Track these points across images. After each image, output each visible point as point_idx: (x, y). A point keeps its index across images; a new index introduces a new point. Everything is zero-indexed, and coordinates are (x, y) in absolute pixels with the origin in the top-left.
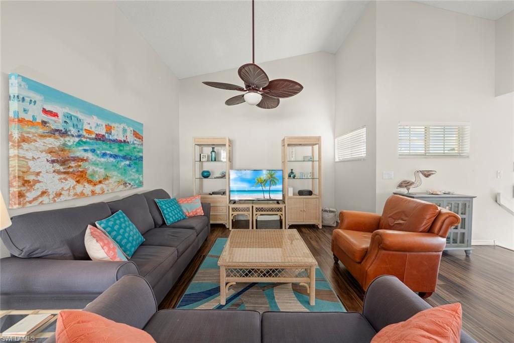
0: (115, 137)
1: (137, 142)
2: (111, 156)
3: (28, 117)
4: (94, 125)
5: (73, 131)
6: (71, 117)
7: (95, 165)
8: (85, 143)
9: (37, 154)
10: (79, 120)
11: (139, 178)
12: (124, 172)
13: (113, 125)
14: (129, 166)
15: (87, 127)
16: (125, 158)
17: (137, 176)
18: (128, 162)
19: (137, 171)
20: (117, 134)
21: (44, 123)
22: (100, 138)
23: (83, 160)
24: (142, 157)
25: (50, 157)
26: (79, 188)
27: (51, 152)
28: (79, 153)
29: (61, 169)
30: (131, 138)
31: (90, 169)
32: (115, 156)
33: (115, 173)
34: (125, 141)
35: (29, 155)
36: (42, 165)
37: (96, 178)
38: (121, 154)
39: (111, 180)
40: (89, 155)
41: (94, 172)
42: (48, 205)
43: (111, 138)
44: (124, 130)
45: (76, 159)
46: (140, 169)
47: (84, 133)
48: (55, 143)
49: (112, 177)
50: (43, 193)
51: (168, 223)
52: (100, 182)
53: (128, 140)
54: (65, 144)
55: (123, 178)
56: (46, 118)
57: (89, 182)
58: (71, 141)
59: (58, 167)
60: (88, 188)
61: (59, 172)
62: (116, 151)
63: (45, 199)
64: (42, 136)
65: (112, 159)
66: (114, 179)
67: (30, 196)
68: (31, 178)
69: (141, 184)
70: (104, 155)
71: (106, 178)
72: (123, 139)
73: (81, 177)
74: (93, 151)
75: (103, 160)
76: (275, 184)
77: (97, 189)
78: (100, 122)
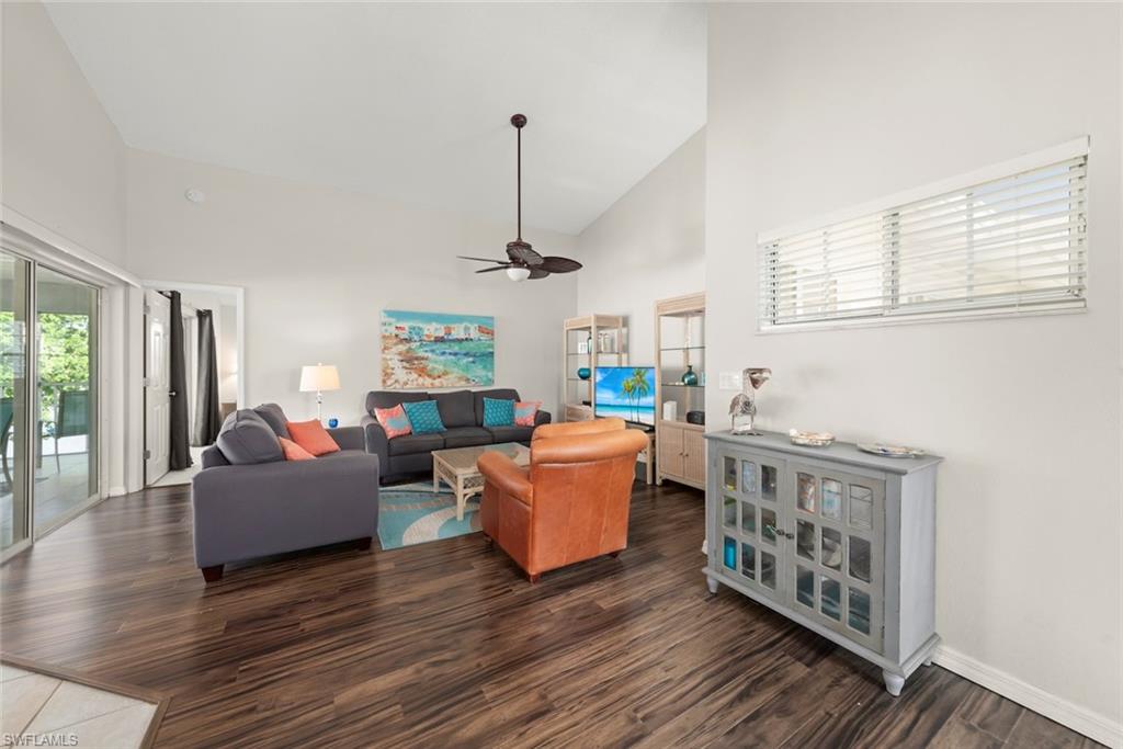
0: (455, 337)
1: (484, 337)
2: (450, 354)
3: (387, 334)
4: (433, 330)
5: (416, 338)
6: (414, 328)
7: (436, 362)
8: (425, 345)
9: (392, 357)
10: (420, 329)
11: (487, 376)
12: (467, 368)
13: (453, 326)
14: (473, 362)
15: (426, 332)
16: (467, 355)
17: (484, 373)
18: (471, 359)
19: (485, 367)
20: (458, 332)
21: (397, 336)
22: (439, 340)
23: (423, 359)
24: (492, 353)
25: (400, 358)
26: (421, 380)
27: (400, 354)
28: (421, 353)
29: (407, 365)
30: (474, 334)
31: (431, 365)
32: (456, 354)
33: (456, 369)
34: (467, 339)
35: (388, 357)
36: (395, 363)
37: (436, 373)
38: (464, 351)
39: (450, 376)
40: (430, 355)
41: (434, 369)
42: (398, 388)
43: (450, 337)
44: (467, 329)
45: (417, 359)
46: (489, 366)
47: (425, 338)
48: (402, 348)
49: (452, 373)
50: (396, 381)
51: (485, 425)
52: (439, 377)
53: (472, 337)
54: (410, 348)
55: (465, 374)
56: (397, 332)
57: (429, 376)
58: (413, 345)
59: (405, 364)
60: (428, 381)
61: (404, 367)
62: (456, 348)
63: (397, 385)
64: (396, 344)
65: (453, 357)
66: (454, 375)
67: (389, 383)
68: (389, 371)
69: (491, 381)
70: (444, 353)
71: (446, 373)
72: (464, 337)
73: (422, 372)
74: (433, 351)
75: (442, 358)
76: (645, 395)
77: (437, 382)
78: (438, 326)
